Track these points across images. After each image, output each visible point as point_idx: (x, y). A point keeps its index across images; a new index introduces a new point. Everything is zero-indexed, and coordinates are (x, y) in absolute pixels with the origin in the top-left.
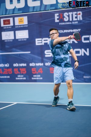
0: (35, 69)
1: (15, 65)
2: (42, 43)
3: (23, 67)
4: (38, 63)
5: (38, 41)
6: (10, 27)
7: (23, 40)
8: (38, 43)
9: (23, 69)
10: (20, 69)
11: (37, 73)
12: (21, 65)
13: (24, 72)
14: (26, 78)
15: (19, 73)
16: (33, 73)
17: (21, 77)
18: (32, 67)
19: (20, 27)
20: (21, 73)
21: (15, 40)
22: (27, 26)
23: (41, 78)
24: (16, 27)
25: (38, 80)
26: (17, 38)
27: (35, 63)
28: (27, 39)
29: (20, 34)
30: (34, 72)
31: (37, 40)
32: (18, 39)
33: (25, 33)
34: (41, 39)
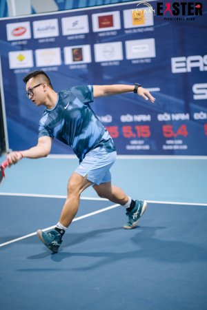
0: (171, 127)
1: (124, 119)
2: (186, 67)
3: (142, 123)
4: (177, 113)
5: (177, 62)
6: (113, 33)
7: (142, 61)
8: (177, 68)
9: (142, 127)
10: (137, 127)
11: (175, 135)
12: (139, 118)
13: (146, 133)
14: (150, 146)
15: (134, 135)
16: (166, 135)
17: (138, 145)
18: (164, 122)
19: (135, 31)
20: (139, 136)
21: (125, 62)
22: (151, 29)
23: (185, 147)
24: (127, 32)
25: (177, 150)
26: (129, 57)
27: (170, 113)
28: (152, 59)
29: (136, 48)
30: (169, 133)
31: (174, 60)
32: (130, 60)
33: (146, 46)
34: (183, 59)
